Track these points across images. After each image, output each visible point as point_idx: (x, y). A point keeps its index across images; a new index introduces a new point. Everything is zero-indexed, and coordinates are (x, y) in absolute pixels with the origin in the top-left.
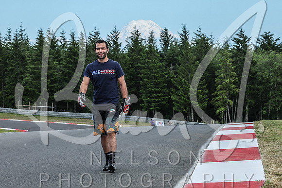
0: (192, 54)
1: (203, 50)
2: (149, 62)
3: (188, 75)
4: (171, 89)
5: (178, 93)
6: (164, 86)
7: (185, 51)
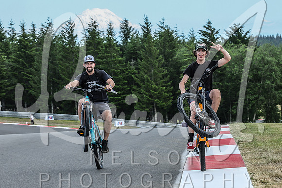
0: (155, 48)
1: (167, 43)
2: (108, 57)
3: (151, 71)
4: (132, 86)
5: (140, 91)
6: (124, 83)
7: (147, 45)
